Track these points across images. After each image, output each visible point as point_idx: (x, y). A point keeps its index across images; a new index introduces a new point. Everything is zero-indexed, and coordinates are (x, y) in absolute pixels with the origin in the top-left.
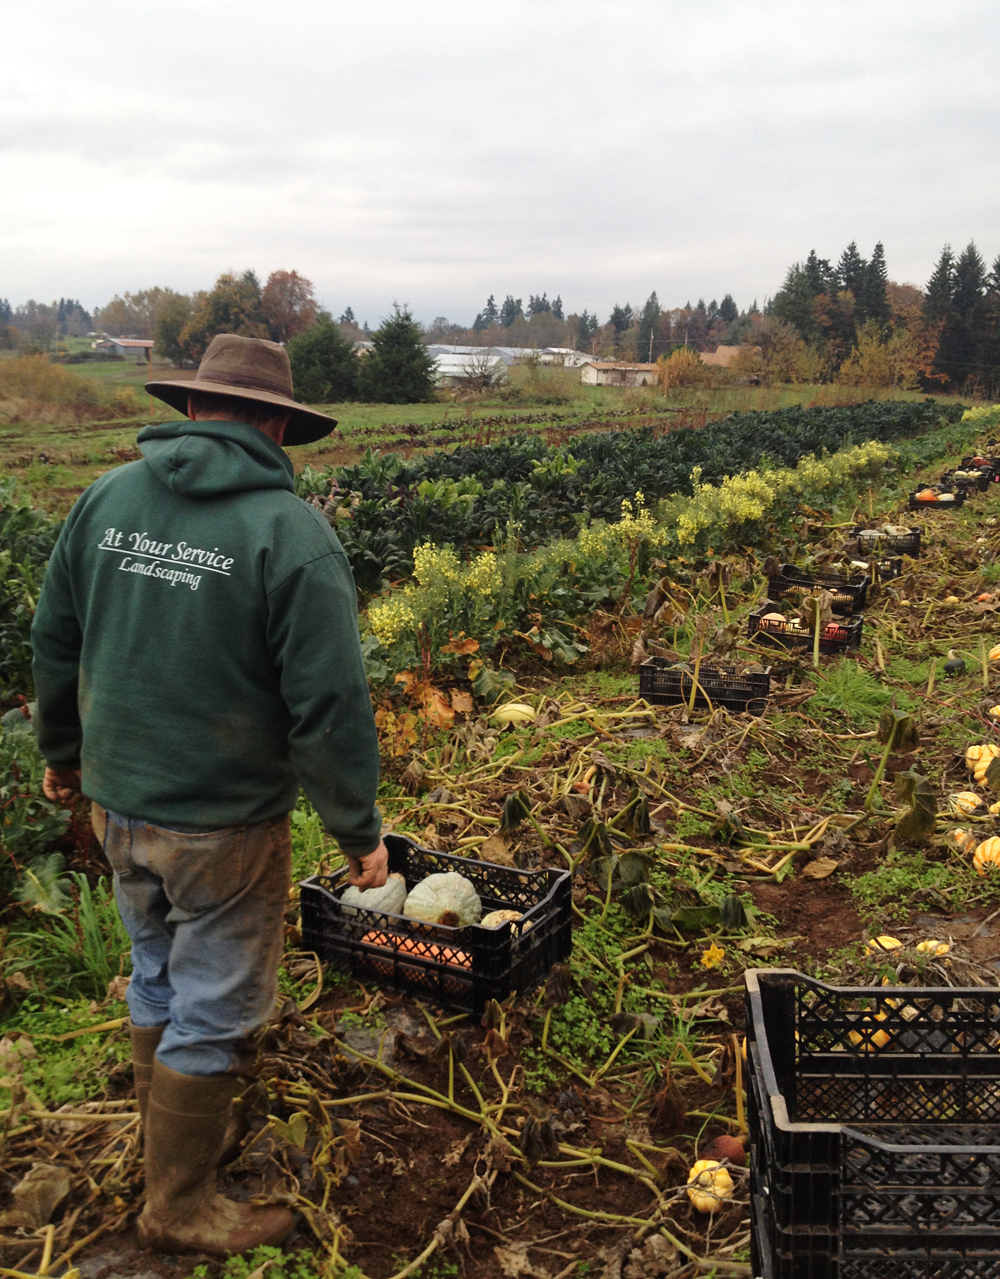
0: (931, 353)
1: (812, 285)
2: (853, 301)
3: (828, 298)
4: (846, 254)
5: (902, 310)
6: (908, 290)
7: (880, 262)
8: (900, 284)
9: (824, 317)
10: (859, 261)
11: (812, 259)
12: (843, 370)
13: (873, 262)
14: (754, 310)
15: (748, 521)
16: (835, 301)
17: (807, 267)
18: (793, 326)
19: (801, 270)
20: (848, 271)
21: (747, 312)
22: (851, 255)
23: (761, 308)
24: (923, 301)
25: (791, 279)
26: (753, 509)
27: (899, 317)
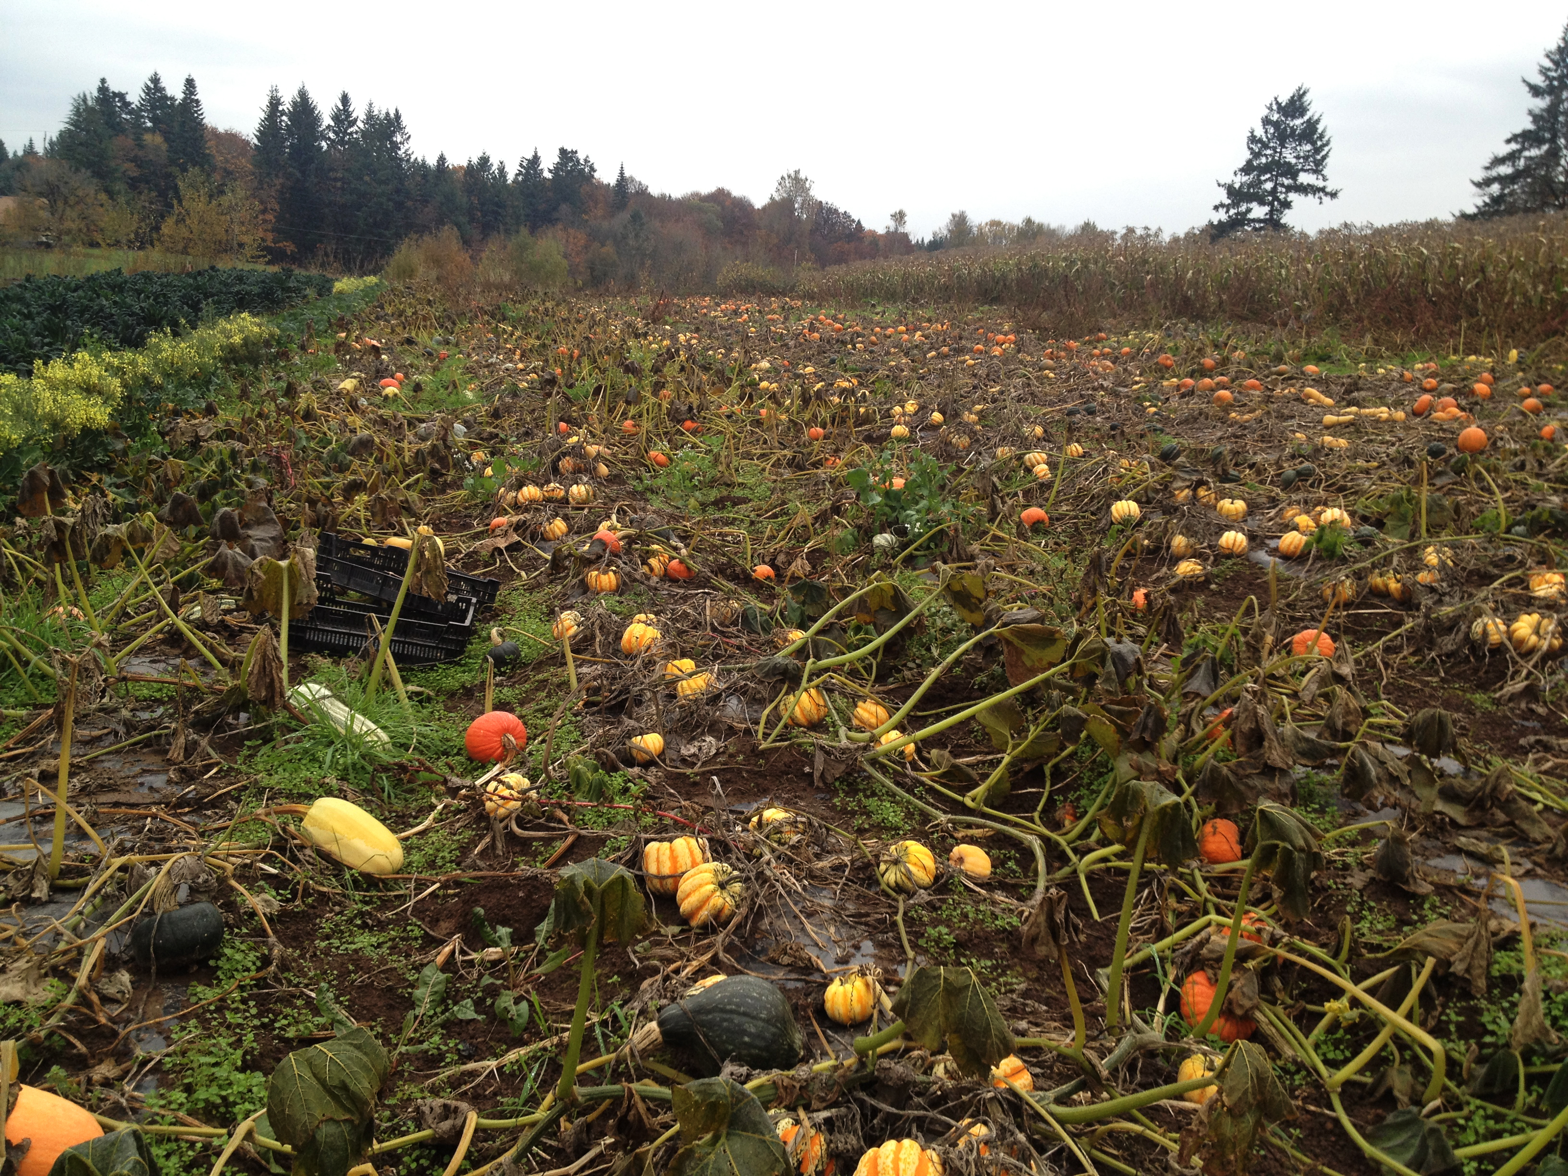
0: (270, 217)
1: (107, 123)
2: (164, 147)
3: (130, 142)
4: (147, 87)
5: (227, 161)
6: (232, 139)
7: (192, 101)
8: (221, 130)
9: (128, 165)
10: (166, 98)
11: (103, 89)
12: (165, 230)
13: (184, 99)
14: (30, 151)
15: (87, 431)
16: (141, 146)
17: (97, 99)
18: (89, 173)
19: (90, 103)
20: (154, 108)
21: (20, 153)
22: (155, 88)
23: (40, 148)
24: (252, 152)
25: (77, 112)
26: (92, 411)
27: (225, 170)
